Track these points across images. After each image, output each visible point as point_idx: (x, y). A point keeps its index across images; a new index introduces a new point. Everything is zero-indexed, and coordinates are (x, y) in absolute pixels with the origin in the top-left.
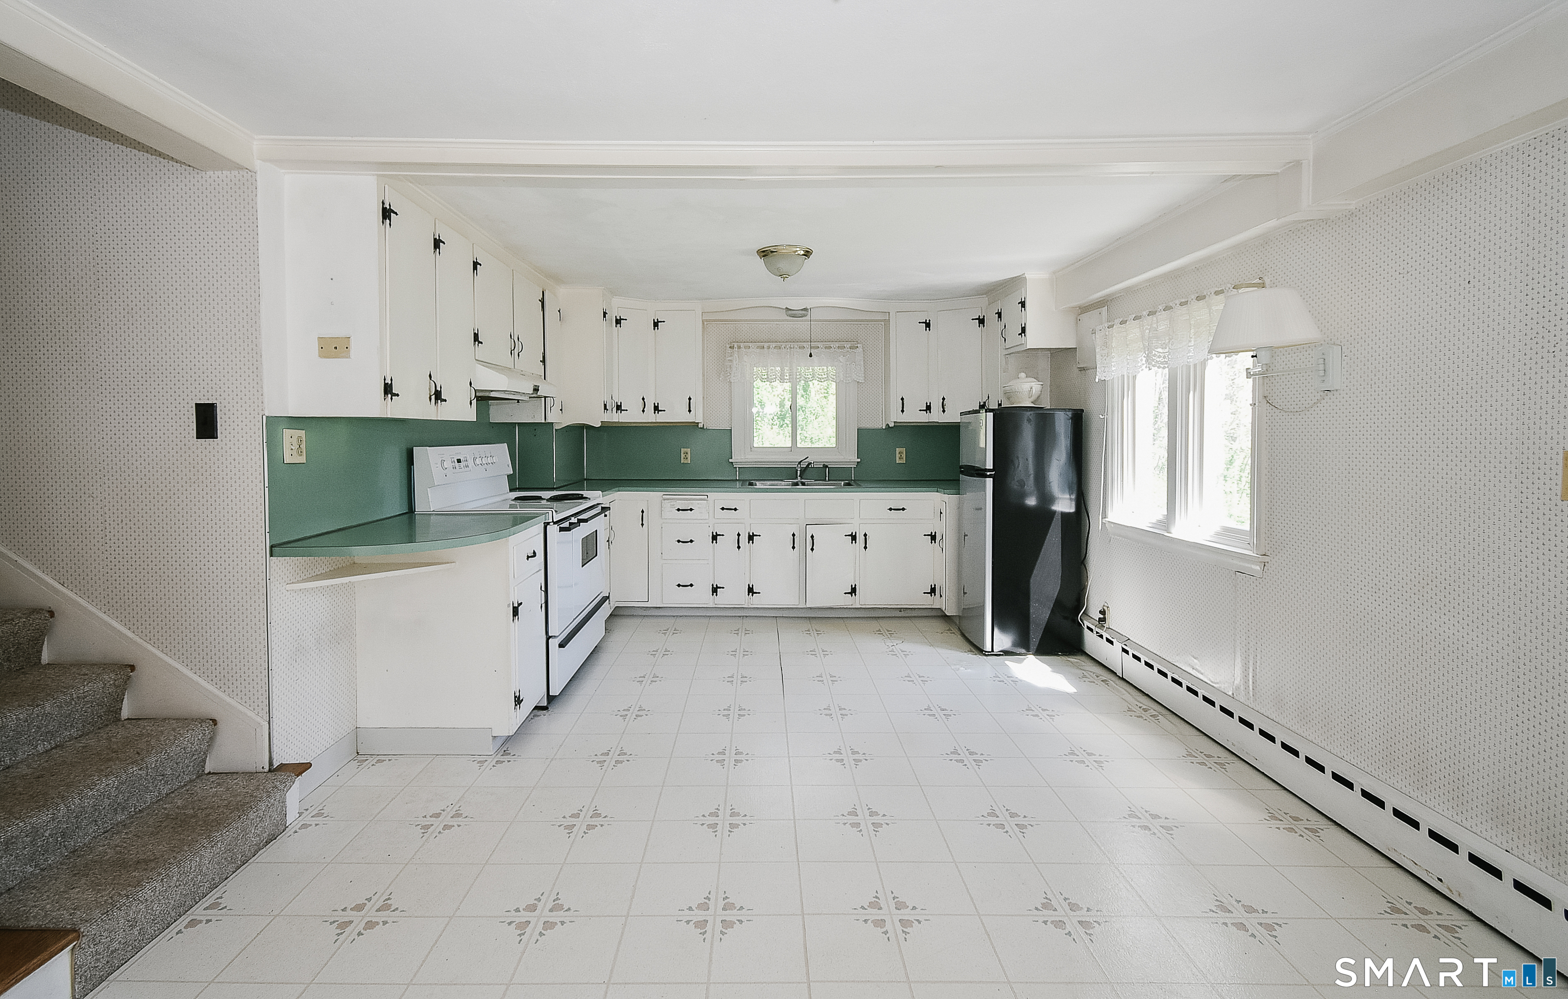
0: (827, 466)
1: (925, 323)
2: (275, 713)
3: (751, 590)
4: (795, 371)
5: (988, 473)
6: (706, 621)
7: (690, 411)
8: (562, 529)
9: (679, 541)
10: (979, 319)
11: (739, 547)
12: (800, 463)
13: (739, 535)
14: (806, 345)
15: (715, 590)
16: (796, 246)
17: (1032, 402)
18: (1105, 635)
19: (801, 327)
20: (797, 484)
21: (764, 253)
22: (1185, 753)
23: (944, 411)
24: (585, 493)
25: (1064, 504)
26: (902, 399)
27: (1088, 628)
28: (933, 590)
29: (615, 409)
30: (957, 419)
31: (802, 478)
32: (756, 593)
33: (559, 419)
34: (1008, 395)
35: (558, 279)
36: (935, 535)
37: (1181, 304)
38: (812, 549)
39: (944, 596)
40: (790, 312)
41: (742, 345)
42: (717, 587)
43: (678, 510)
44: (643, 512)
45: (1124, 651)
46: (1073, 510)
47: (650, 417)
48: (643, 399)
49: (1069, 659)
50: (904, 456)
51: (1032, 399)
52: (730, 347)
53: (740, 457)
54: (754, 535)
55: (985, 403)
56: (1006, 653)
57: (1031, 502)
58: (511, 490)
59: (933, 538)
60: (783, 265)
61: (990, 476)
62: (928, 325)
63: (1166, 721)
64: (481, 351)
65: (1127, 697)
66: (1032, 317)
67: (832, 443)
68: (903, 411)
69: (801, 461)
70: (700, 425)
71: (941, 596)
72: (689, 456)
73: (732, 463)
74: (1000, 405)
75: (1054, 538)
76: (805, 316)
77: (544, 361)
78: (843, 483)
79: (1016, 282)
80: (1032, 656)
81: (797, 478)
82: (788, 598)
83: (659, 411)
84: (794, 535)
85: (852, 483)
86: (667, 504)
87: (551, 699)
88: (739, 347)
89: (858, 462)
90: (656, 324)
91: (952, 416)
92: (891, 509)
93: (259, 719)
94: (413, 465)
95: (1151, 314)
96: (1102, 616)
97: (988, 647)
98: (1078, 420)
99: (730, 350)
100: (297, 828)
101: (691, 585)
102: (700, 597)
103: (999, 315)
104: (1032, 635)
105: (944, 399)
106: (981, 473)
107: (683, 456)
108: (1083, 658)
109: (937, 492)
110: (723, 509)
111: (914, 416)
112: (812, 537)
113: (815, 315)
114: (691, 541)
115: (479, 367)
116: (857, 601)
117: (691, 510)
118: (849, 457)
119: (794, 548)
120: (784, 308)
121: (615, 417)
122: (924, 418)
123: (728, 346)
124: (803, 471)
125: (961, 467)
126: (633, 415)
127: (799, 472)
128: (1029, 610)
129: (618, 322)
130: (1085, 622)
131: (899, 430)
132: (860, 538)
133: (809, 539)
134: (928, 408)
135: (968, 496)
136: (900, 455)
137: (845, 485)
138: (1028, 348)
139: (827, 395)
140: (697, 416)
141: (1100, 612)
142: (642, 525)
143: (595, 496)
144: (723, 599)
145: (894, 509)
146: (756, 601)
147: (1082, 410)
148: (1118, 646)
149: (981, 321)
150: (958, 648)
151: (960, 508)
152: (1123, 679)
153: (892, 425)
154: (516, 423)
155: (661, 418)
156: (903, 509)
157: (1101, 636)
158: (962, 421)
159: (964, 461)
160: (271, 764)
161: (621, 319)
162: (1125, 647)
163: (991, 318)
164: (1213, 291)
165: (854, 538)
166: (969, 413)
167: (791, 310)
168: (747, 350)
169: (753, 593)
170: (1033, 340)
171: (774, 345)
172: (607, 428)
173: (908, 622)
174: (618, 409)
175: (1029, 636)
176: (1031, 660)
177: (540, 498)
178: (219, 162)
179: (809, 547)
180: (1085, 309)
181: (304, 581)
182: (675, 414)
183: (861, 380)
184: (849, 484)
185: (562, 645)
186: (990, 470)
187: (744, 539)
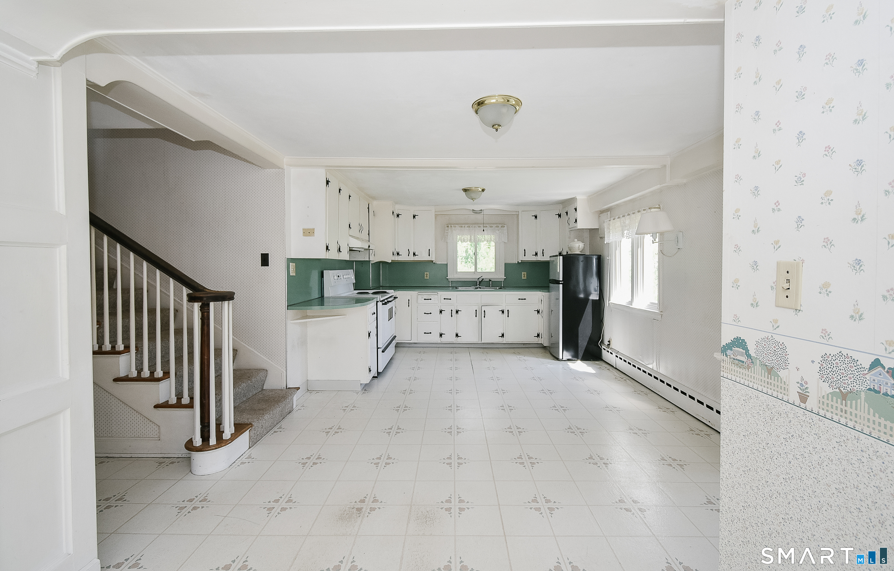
0: (491, 280)
1: (535, 216)
2: (288, 368)
3: (457, 335)
4: (476, 237)
5: (561, 282)
6: (437, 349)
7: (429, 255)
8: (383, 304)
9: (425, 313)
10: (558, 215)
11: (452, 316)
12: (478, 279)
13: (452, 310)
14: (481, 226)
15: (441, 335)
16: (478, 188)
17: (580, 252)
18: (610, 351)
19: (479, 217)
20: (477, 288)
21: (465, 190)
22: (633, 391)
23: (543, 255)
24: (387, 291)
25: (594, 296)
26: (525, 250)
27: (604, 349)
28: (538, 335)
29: (396, 255)
30: (548, 259)
31: (479, 286)
32: (459, 336)
33: (374, 259)
34: (570, 249)
35: (374, 198)
36: (539, 311)
37: (633, 213)
38: (484, 317)
39: (543, 338)
40: (474, 211)
41: (452, 226)
42: (442, 334)
43: (425, 299)
44: (409, 300)
45: (617, 356)
46: (598, 299)
47: (412, 258)
48: (409, 250)
49: (595, 362)
50: (526, 276)
51: (580, 250)
52: (447, 227)
53: (451, 276)
54: (458, 311)
55: (561, 252)
56: (569, 360)
57: (582, 296)
58: (354, 290)
59: (538, 312)
60: (473, 195)
61: (561, 284)
62: (536, 217)
63: (629, 382)
64: (352, 232)
65: (616, 374)
66: (580, 215)
67: (493, 270)
68: (525, 255)
69: (479, 278)
70: (434, 262)
71: (542, 338)
72: (428, 276)
73: (448, 279)
74: (567, 253)
75: (589, 310)
76: (481, 213)
77: (369, 234)
78: (498, 288)
79: (572, 200)
80: (580, 361)
81: (477, 286)
82: (473, 339)
83: (415, 255)
84: (476, 311)
85: (502, 288)
86: (420, 297)
87: (378, 373)
88: (451, 227)
89: (505, 279)
90: (414, 217)
91: (546, 258)
92: (519, 299)
93: (282, 370)
94: (323, 278)
95: (623, 216)
96: (609, 343)
97: (561, 357)
98: (600, 259)
99: (447, 228)
100: (297, 410)
101: (430, 333)
102: (434, 338)
103: (567, 213)
104: (579, 352)
105: (543, 250)
106: (557, 282)
107: (425, 276)
108: (602, 362)
109: (540, 291)
110: (445, 299)
111: (530, 257)
112: (484, 311)
113: (485, 212)
114: (431, 313)
115: (351, 238)
116: (505, 340)
117: (430, 299)
118: (501, 276)
119: (476, 316)
120: (472, 209)
121: (397, 258)
122: (534, 259)
123: (446, 226)
124: (480, 282)
125: (550, 280)
126: (404, 257)
127: (478, 283)
128: (578, 341)
129: (398, 216)
130: (603, 346)
131: (523, 264)
132: (506, 312)
133: (483, 312)
134: (536, 254)
135: (553, 293)
136: (524, 275)
137: (499, 288)
138: (578, 228)
139: (489, 246)
140: (432, 258)
141: (608, 342)
142: (409, 306)
143: (391, 292)
144: (444, 339)
145: (521, 299)
146: (459, 340)
147: (601, 255)
148: (614, 354)
149: (560, 216)
150: (549, 358)
151: (550, 298)
152: (616, 368)
153: (520, 262)
154: (354, 261)
155: (416, 258)
156: (525, 299)
157: (608, 352)
158: (551, 260)
159: (551, 278)
160: (286, 387)
161: (399, 215)
162: (617, 355)
163: (563, 214)
164: (643, 209)
165: (503, 312)
166: (554, 256)
167: (475, 210)
168: (455, 228)
169: (458, 336)
170: (580, 225)
171: (467, 225)
172: (394, 263)
173: (527, 349)
174: (397, 255)
175: (578, 353)
176: (579, 362)
177: (368, 293)
178: (273, 166)
179: (483, 316)
180: (602, 212)
181: (297, 319)
182: (423, 256)
183: (506, 241)
184: (501, 288)
185: (383, 352)
186: (561, 281)
187: (454, 312)
